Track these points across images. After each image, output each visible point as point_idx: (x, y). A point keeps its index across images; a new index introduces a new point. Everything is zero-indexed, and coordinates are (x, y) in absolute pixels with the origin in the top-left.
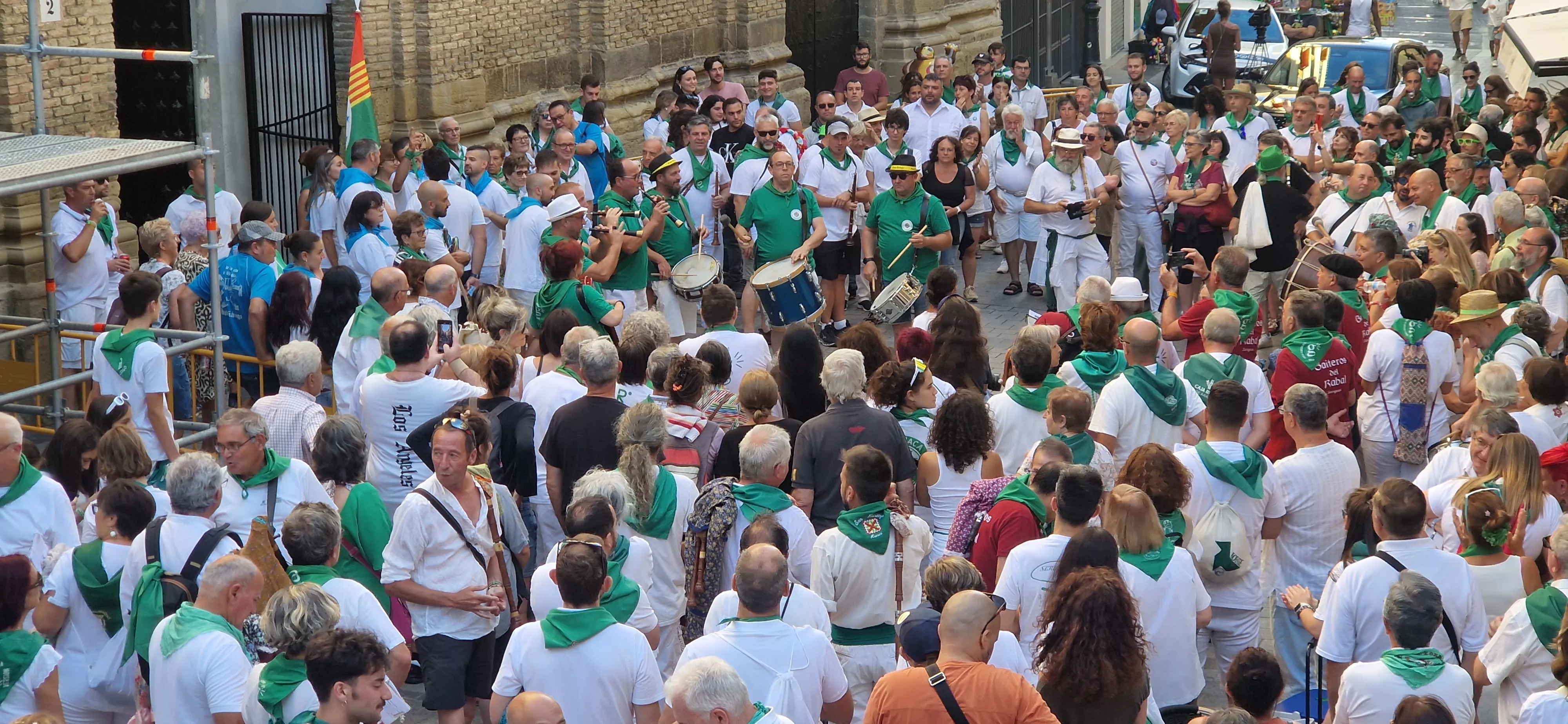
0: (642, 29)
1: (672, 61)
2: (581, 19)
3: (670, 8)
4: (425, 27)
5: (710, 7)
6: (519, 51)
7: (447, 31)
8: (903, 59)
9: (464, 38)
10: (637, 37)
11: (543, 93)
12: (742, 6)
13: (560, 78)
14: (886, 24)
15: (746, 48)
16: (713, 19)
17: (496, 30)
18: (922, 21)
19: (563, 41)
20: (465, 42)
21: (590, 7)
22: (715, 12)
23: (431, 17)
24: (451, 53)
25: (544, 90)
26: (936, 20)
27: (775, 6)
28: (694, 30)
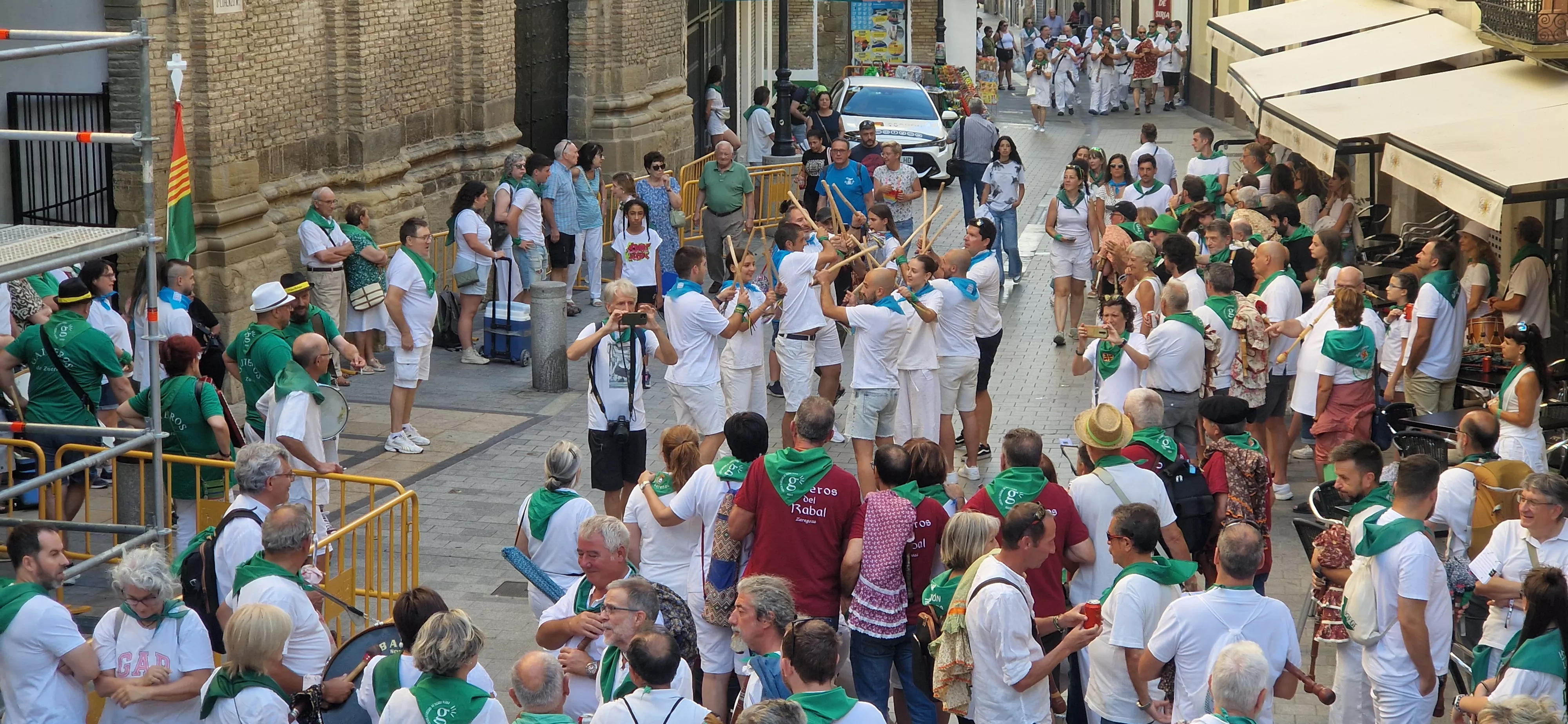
0: (394, 110)
1: (416, 142)
2: (339, 99)
3: (413, 87)
4: (204, 107)
5: (448, 86)
6: (283, 132)
7: (224, 111)
8: (612, 138)
9: (240, 119)
10: (390, 118)
11: (304, 176)
12: (478, 86)
13: (319, 159)
14: (595, 104)
15: (481, 128)
16: (450, 99)
17: (262, 110)
18: (631, 100)
19: (321, 121)
20: (240, 123)
21: (347, 86)
22: (452, 92)
23: (210, 96)
24: (229, 133)
25: (305, 172)
26: (641, 99)
27: (507, 86)
28: (434, 111)
